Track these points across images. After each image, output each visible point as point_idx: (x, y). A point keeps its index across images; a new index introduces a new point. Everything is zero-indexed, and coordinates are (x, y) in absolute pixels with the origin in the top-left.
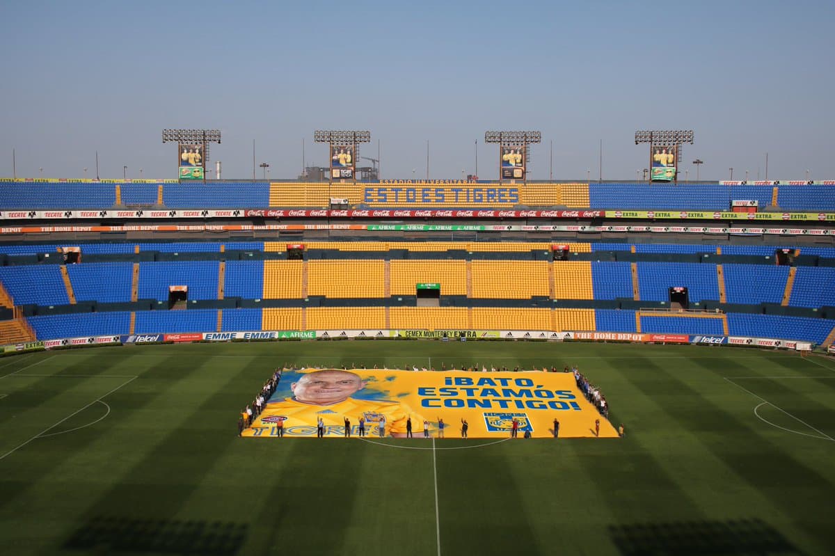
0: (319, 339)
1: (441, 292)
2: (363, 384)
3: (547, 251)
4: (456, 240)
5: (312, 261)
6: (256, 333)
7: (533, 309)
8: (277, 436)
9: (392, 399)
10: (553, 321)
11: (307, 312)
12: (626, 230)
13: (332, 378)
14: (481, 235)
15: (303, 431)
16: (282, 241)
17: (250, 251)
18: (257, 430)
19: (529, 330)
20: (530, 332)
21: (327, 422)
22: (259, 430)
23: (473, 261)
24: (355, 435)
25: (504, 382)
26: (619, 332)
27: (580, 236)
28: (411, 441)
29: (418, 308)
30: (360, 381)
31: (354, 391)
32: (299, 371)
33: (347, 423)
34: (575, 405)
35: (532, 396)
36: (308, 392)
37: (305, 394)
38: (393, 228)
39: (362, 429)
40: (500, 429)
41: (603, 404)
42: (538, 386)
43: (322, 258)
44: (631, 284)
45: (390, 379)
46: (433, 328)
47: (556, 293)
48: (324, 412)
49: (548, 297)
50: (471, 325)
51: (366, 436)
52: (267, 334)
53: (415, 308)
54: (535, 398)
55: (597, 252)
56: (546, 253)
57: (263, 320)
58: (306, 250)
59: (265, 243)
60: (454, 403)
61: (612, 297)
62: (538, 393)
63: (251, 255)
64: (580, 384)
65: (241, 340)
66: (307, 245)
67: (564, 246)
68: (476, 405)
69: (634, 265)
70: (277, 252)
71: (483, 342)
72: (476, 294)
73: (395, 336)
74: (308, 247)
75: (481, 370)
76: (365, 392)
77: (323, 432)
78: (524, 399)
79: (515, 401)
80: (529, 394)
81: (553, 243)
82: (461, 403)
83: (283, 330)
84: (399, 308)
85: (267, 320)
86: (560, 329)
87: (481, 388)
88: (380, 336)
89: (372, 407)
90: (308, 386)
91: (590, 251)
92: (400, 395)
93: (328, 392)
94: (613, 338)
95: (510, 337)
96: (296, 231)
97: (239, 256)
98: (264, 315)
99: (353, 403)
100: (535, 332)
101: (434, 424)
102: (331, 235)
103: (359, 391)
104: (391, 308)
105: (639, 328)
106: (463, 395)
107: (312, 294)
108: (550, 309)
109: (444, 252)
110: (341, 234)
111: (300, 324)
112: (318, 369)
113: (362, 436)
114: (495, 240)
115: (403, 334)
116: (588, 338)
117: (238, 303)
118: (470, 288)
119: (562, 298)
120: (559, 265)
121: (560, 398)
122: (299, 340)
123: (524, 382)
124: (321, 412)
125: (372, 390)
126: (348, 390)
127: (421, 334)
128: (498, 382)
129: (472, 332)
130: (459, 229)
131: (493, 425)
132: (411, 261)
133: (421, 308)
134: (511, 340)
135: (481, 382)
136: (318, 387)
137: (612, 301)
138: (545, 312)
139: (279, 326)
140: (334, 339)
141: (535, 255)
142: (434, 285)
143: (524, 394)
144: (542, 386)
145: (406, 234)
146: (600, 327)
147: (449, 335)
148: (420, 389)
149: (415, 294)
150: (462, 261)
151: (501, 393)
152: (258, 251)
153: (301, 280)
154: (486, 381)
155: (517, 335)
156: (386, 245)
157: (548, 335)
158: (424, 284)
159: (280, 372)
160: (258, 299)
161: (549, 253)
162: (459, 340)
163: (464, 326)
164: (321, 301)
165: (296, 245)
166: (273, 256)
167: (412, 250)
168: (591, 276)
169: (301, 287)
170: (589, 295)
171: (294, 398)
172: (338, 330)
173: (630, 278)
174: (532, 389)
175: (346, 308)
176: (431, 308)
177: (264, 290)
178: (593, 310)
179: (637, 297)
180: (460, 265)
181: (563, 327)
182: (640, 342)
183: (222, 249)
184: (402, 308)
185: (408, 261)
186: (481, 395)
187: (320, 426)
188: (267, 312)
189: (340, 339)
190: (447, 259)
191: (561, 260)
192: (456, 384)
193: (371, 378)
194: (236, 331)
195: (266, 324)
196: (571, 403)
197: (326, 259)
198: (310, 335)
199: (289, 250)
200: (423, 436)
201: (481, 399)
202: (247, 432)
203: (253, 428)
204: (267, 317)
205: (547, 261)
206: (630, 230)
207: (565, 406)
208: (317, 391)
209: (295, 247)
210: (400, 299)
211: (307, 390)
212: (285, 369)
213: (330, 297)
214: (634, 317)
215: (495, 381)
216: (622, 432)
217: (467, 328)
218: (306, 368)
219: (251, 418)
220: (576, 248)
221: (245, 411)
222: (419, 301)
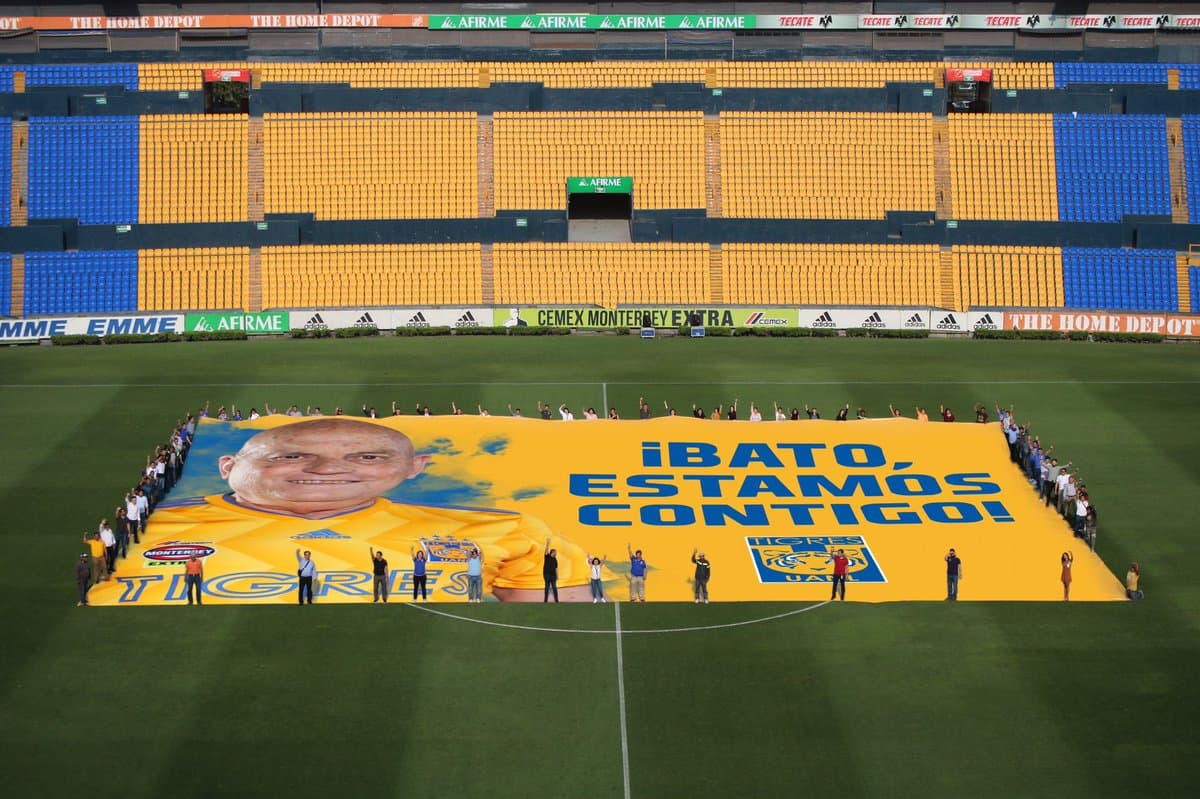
0: (299, 335)
1: (636, 201)
2: (418, 462)
3: (930, 85)
4: (675, 56)
5: (274, 116)
6: (121, 320)
7: (890, 247)
8: (185, 602)
9: (499, 505)
10: (946, 280)
11: (264, 258)
12: (1154, 25)
13: (332, 445)
14: (747, 43)
15: (254, 586)
16: (186, 60)
17: (98, 90)
18: (131, 585)
19: (880, 307)
20: (880, 313)
21: (324, 563)
22: (137, 585)
23: (722, 114)
24: (401, 595)
25: (804, 454)
26: (1130, 312)
27: (1024, 44)
28: (553, 611)
29: (571, 246)
30: (413, 454)
31: (394, 483)
32: (240, 425)
33: (380, 565)
34: (997, 510)
35: (880, 494)
36: (269, 482)
37: (261, 487)
38: (500, 22)
39: (420, 580)
40: (793, 577)
41: (1082, 509)
42: (898, 466)
43: (303, 110)
44: (1164, 179)
45: (493, 447)
46: (614, 301)
47: (954, 202)
48: (314, 535)
49: (932, 215)
50: (717, 292)
51: (430, 599)
52: (153, 322)
53: (564, 246)
54: (888, 496)
55: (1071, 88)
56: (928, 93)
57: (141, 282)
58: (256, 86)
59: (141, 67)
60: (667, 515)
61: (1111, 213)
62: (897, 484)
63: (102, 101)
64: (1018, 454)
65: (79, 341)
66: (259, 72)
67: (978, 73)
68: (727, 518)
69: (1174, 125)
70: (176, 93)
71: (752, 338)
72: (731, 207)
73: (508, 324)
74: (264, 79)
75: (747, 417)
76: (425, 487)
77: (313, 589)
78: (858, 500)
79: (834, 506)
80: (871, 487)
81: (947, 64)
82: (684, 516)
83: (198, 311)
84: (519, 246)
85: (151, 282)
86: (966, 304)
87: (741, 474)
88: (468, 324)
89: (445, 525)
90: (266, 464)
91: (1051, 85)
92: (520, 495)
93: (323, 482)
94: (1112, 329)
95: (825, 326)
96: (228, 33)
97: (71, 103)
98: (142, 269)
99: (393, 514)
100: (896, 312)
101: (615, 567)
102: (324, 44)
103: (407, 482)
104: (496, 246)
105: (1184, 301)
106: (690, 495)
107: (275, 211)
108: (936, 247)
109: (645, 90)
110: (355, 41)
111: (246, 292)
112: (297, 418)
113: (420, 597)
114: (783, 56)
115: (532, 322)
116: (1044, 327)
117: (68, 235)
118: (714, 191)
119: (971, 217)
120: (962, 125)
121: (956, 493)
122: (242, 336)
123: (859, 456)
124: (305, 536)
125: (445, 479)
126: (379, 478)
127: (579, 317)
128: (787, 457)
129: (721, 312)
130: (683, 25)
131: (773, 567)
132: (550, 114)
133: (579, 246)
134: (830, 334)
135: (742, 456)
136: (294, 468)
137: (1111, 224)
138: (926, 257)
139: (185, 301)
140: (340, 334)
141: (898, 98)
142: (617, 183)
143: (859, 488)
144: (908, 464)
145: (538, 39)
146: (1076, 300)
147: (659, 322)
148: (573, 477)
149: (563, 207)
150: (693, 114)
151: (794, 486)
152: (121, 88)
153: (245, 171)
154: (754, 454)
155: (846, 320)
156: (482, 71)
157: (932, 321)
158: (588, 180)
159: (190, 427)
160: (123, 224)
161: (935, 91)
162: (686, 333)
163: (699, 297)
164: (301, 230)
165: (228, 72)
166: (166, 103)
167: (553, 86)
168: (1052, 157)
169: (245, 190)
170: (1048, 211)
171: (229, 496)
172: (348, 308)
173: (1164, 163)
174: (881, 474)
175: (372, 247)
176: (609, 246)
177: (142, 199)
178: (1058, 250)
179: (1180, 215)
180: (689, 126)
181: (974, 297)
182: (1189, 339)
183: (19, 85)
184: (526, 246)
185: (543, 114)
186: (741, 494)
187: (305, 573)
188: (150, 262)
189: (355, 333)
190: (650, 109)
191: (969, 111)
192: (672, 464)
193: (441, 446)
194: (65, 313)
195: (151, 295)
196: (985, 503)
197: (313, 111)
198: (273, 324)
199: (209, 86)
200: (585, 596)
201: (740, 505)
202: (103, 592)
203: (120, 580)
204: (151, 276)
205: (929, 115)
206: (1167, 25)
207: (970, 514)
208: (292, 481)
209: (226, 76)
210: (521, 222)
211: (264, 475)
212: (205, 420)
213: (327, 217)
214: (1171, 272)
215: (780, 454)
216: (1134, 587)
217: (708, 301)
218: (263, 414)
219: (112, 554)
220: (1010, 76)
221: (97, 536)
222: (577, 227)
